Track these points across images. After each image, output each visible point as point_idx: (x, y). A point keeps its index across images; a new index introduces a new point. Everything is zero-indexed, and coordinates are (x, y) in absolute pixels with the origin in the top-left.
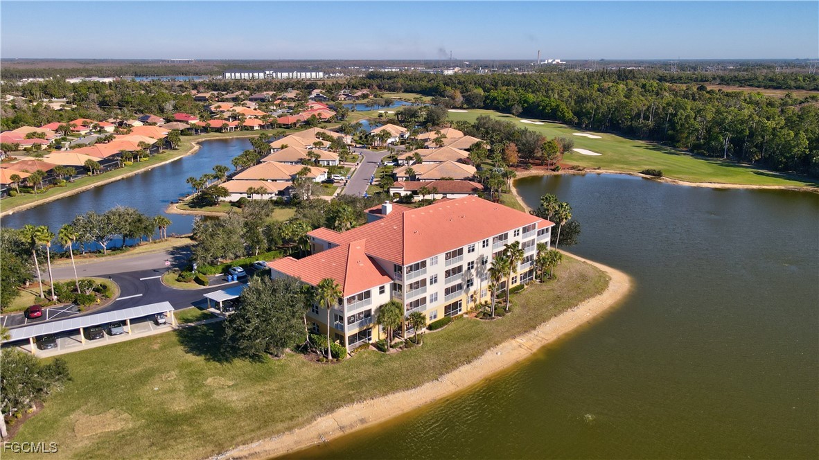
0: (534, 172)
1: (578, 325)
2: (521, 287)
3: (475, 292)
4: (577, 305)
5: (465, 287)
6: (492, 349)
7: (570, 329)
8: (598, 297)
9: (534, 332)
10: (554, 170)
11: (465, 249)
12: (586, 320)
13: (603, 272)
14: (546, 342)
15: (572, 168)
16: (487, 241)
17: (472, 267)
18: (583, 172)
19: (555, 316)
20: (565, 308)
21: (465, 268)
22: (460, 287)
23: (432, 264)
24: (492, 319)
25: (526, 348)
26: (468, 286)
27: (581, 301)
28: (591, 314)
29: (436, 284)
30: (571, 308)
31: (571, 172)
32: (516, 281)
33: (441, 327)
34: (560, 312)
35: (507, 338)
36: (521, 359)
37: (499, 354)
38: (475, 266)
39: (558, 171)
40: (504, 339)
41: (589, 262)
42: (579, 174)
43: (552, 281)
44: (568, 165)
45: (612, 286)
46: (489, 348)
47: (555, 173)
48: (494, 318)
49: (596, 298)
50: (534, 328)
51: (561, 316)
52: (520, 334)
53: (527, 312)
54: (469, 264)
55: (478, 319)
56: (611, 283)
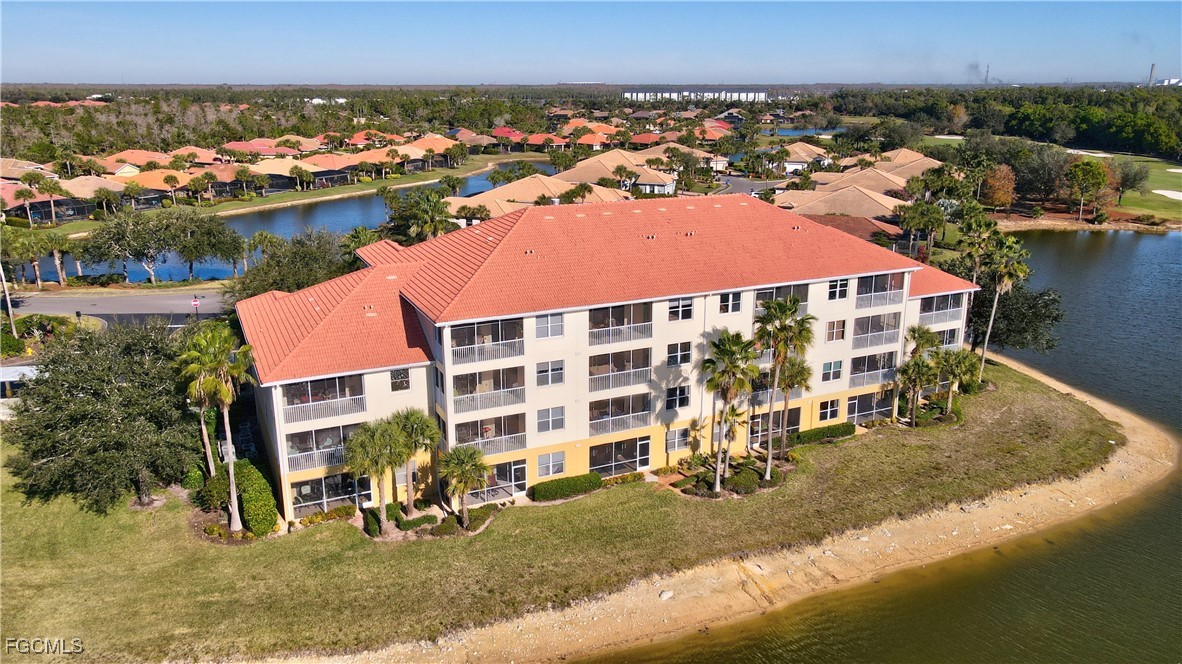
0: (1045, 222)
1: (959, 551)
2: (848, 429)
3: (694, 424)
4: (981, 497)
5: (659, 405)
6: (656, 577)
7: (928, 561)
8: (1064, 484)
9: (812, 551)
10: (1091, 222)
11: (660, 311)
12: (993, 541)
13: (1107, 423)
14: (831, 586)
15: (1137, 220)
16: (737, 296)
17: (686, 359)
18: (1161, 228)
19: (901, 516)
20: (941, 499)
21: (659, 357)
22: (643, 403)
23: (542, 333)
24: (711, 496)
25: (756, 592)
26: (670, 405)
27: (1002, 487)
28: (1016, 526)
29: (558, 386)
30: (960, 502)
31: (1133, 226)
32: (834, 414)
33: (564, 496)
34: (920, 508)
35: (721, 553)
36: (723, 623)
37: (666, 596)
38: (695, 355)
39: (1100, 223)
40: (709, 553)
41: (1081, 396)
42: (1151, 233)
43: (942, 427)
44: (1126, 214)
45: (1117, 463)
46: (646, 574)
47: (1096, 227)
48: (717, 496)
49: (1057, 485)
50: (816, 539)
51: (920, 520)
52: (765, 548)
53: (822, 494)
54: (672, 348)
55: (677, 491)
56: (1121, 452)
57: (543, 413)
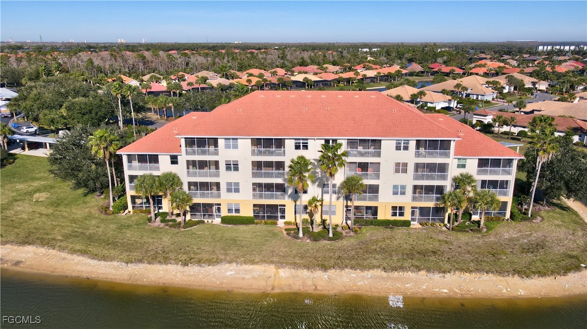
2: (406, 224)
5: (290, 191)
6: (234, 264)
11: (290, 144)
16: (335, 141)
22: (281, 188)
23: (229, 147)
24: (296, 238)
26: (296, 192)
29: (236, 172)
32: (401, 214)
35: (271, 262)
37: (230, 273)
40: (266, 261)
46: (230, 262)
53: (352, 250)
55: (285, 233)
57: (229, 184)
